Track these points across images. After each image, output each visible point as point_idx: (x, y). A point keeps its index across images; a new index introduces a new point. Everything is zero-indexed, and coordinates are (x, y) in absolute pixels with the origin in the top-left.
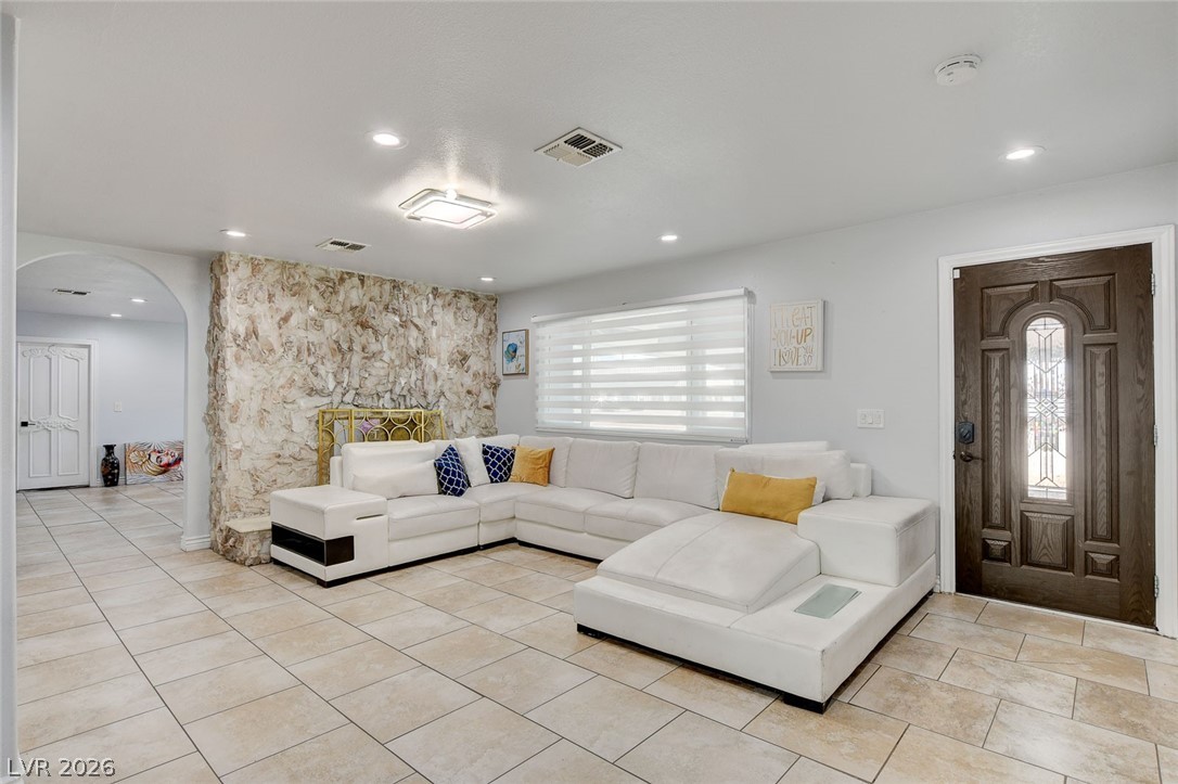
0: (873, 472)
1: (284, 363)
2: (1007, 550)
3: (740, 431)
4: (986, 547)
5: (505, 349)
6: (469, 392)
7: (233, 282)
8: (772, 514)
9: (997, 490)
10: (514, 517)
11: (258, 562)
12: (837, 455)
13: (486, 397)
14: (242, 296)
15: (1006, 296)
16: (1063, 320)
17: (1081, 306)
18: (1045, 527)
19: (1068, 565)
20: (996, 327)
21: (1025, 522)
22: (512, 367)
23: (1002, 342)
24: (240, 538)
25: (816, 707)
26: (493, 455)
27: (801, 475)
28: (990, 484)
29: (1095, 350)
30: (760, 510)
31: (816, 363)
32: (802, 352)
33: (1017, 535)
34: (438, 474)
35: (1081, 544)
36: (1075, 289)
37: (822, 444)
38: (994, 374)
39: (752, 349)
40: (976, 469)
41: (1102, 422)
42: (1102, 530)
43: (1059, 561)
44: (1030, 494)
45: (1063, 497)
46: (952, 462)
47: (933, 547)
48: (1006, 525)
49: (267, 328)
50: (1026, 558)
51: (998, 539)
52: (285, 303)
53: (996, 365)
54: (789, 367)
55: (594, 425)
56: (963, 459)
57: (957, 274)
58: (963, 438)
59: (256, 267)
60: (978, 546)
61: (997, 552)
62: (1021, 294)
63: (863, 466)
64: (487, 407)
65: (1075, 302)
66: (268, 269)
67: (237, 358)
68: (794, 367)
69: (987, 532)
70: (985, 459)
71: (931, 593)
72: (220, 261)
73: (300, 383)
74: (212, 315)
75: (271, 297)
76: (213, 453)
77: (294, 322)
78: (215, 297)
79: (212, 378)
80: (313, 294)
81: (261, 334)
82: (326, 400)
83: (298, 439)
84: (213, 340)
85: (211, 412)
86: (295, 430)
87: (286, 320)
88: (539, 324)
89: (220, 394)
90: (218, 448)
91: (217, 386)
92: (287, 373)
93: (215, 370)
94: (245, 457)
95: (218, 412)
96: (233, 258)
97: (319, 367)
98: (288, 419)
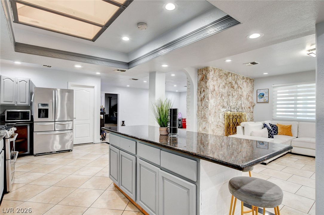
1: (219, 98)
5: (258, 94)
6: (249, 108)
7: (211, 75)
13: (252, 109)
14: (212, 79)
22: (262, 100)
49: (216, 88)
52: (219, 81)
59: (215, 71)
64: (252, 112)
66: (217, 71)
67: (212, 98)
72: (206, 69)
73: (221, 104)
74: (199, 85)
75: (217, 79)
76: (199, 124)
77: (221, 87)
78: (202, 80)
79: (200, 103)
80: (224, 79)
81: (215, 90)
82: (225, 109)
83: (221, 121)
84: (200, 92)
85: (200, 112)
86: (220, 118)
87: (219, 86)
88: (274, 87)
89: (205, 107)
90: (204, 123)
91: (203, 105)
92: (219, 101)
93: (201, 100)
94: (212, 126)
95: (203, 112)
96: (211, 68)
97: (224, 100)
98: (219, 115)
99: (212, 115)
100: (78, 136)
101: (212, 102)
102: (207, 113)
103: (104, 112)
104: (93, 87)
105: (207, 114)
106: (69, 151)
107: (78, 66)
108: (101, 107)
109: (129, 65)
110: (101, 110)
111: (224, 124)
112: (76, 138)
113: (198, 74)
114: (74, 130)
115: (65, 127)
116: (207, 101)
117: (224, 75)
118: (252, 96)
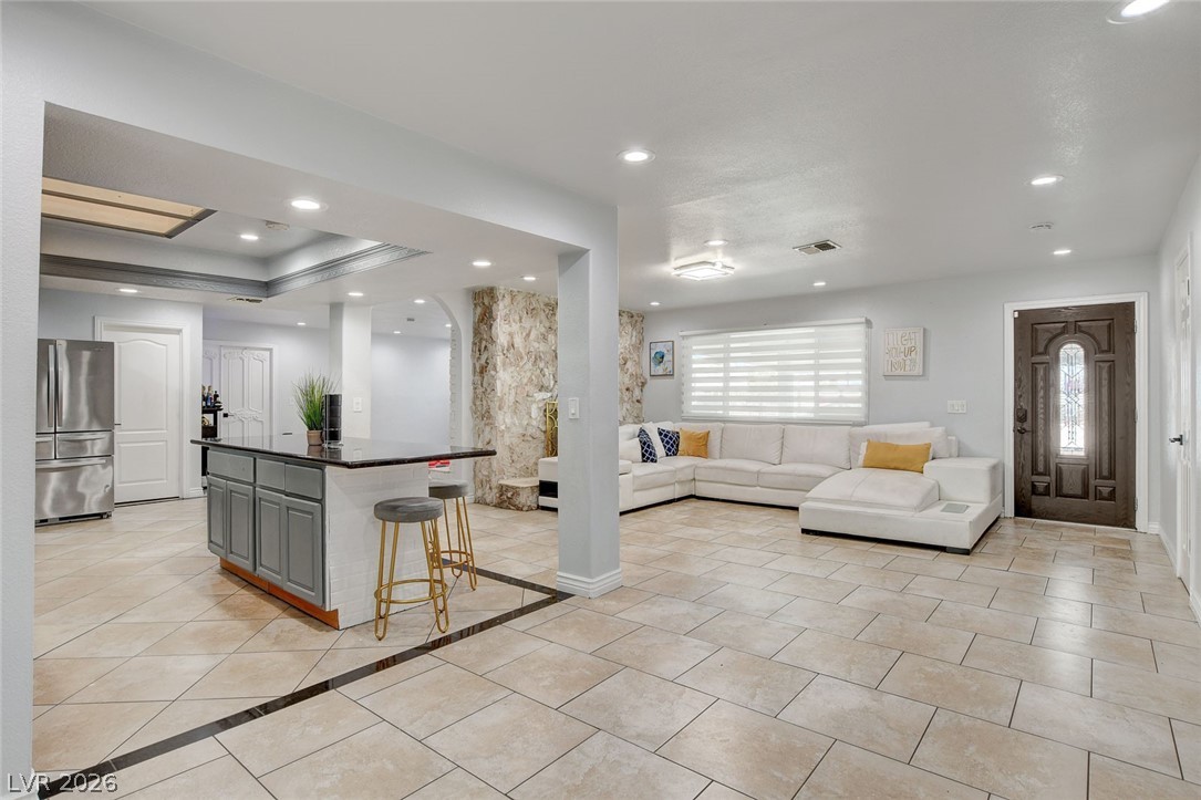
0: (959, 442)
1: (527, 367)
2: (1048, 488)
3: (859, 416)
4: (1034, 486)
5: (653, 355)
6: (627, 389)
7: (501, 309)
8: (902, 467)
9: (1041, 451)
10: (694, 479)
11: (530, 509)
12: (939, 430)
13: (637, 392)
14: (506, 319)
15: (1048, 331)
16: (1083, 346)
17: (1094, 338)
18: (1071, 473)
19: (1085, 495)
20: (1041, 349)
21: (1059, 472)
22: (660, 370)
23: (1045, 358)
24: (516, 491)
25: (967, 552)
26: (666, 436)
27: (921, 442)
28: (1037, 448)
29: (1101, 364)
30: (892, 466)
31: (918, 370)
32: (908, 362)
33: (1054, 478)
34: (643, 448)
35: (1092, 482)
36: (1090, 327)
37: (927, 424)
38: (1039, 377)
39: (869, 359)
40: (1027, 437)
41: (1105, 407)
42: (1105, 473)
43: (1079, 491)
44: (1062, 453)
45: (1082, 454)
46: (1012, 433)
47: (1001, 489)
48: (1046, 473)
49: (518, 341)
50: (1059, 494)
51: (1041, 481)
52: (527, 322)
53: (1041, 373)
54: (899, 372)
55: (732, 414)
56: (1019, 432)
57: (1016, 315)
58: (1020, 417)
59: (513, 298)
60: (1029, 487)
61: (1041, 490)
62: (1056, 329)
63: (954, 438)
64: (638, 401)
65: (1089, 335)
66: (519, 298)
67: (504, 364)
68: (902, 373)
69: (1035, 478)
70: (1034, 432)
71: (998, 517)
72: (490, 292)
73: (535, 381)
74: (477, 332)
75: (521, 319)
76: (478, 434)
77: (532, 336)
78: (481, 320)
79: (478, 378)
80: (543, 316)
81: (516, 346)
82: (549, 395)
83: (534, 423)
84: (480, 351)
85: (478, 403)
86: (533, 416)
87: (528, 335)
88: (683, 337)
89: (489, 390)
90: (488, 429)
91: (485, 385)
92: (529, 374)
93: (481, 372)
94: (506, 435)
95: (484, 403)
96: (501, 291)
97: (546, 370)
98: (529, 408)
99: (505, 409)
100: (128, 477)
101: (505, 379)
102: (492, 405)
103: (214, 406)
104: (179, 332)
105: (494, 406)
106: (100, 516)
107: (129, 290)
108: (206, 391)
109: (268, 288)
110: (205, 399)
111: (545, 432)
112: (121, 483)
113: (475, 305)
114: (116, 456)
115: (83, 449)
116: (493, 373)
117: (542, 306)
118: (636, 358)
